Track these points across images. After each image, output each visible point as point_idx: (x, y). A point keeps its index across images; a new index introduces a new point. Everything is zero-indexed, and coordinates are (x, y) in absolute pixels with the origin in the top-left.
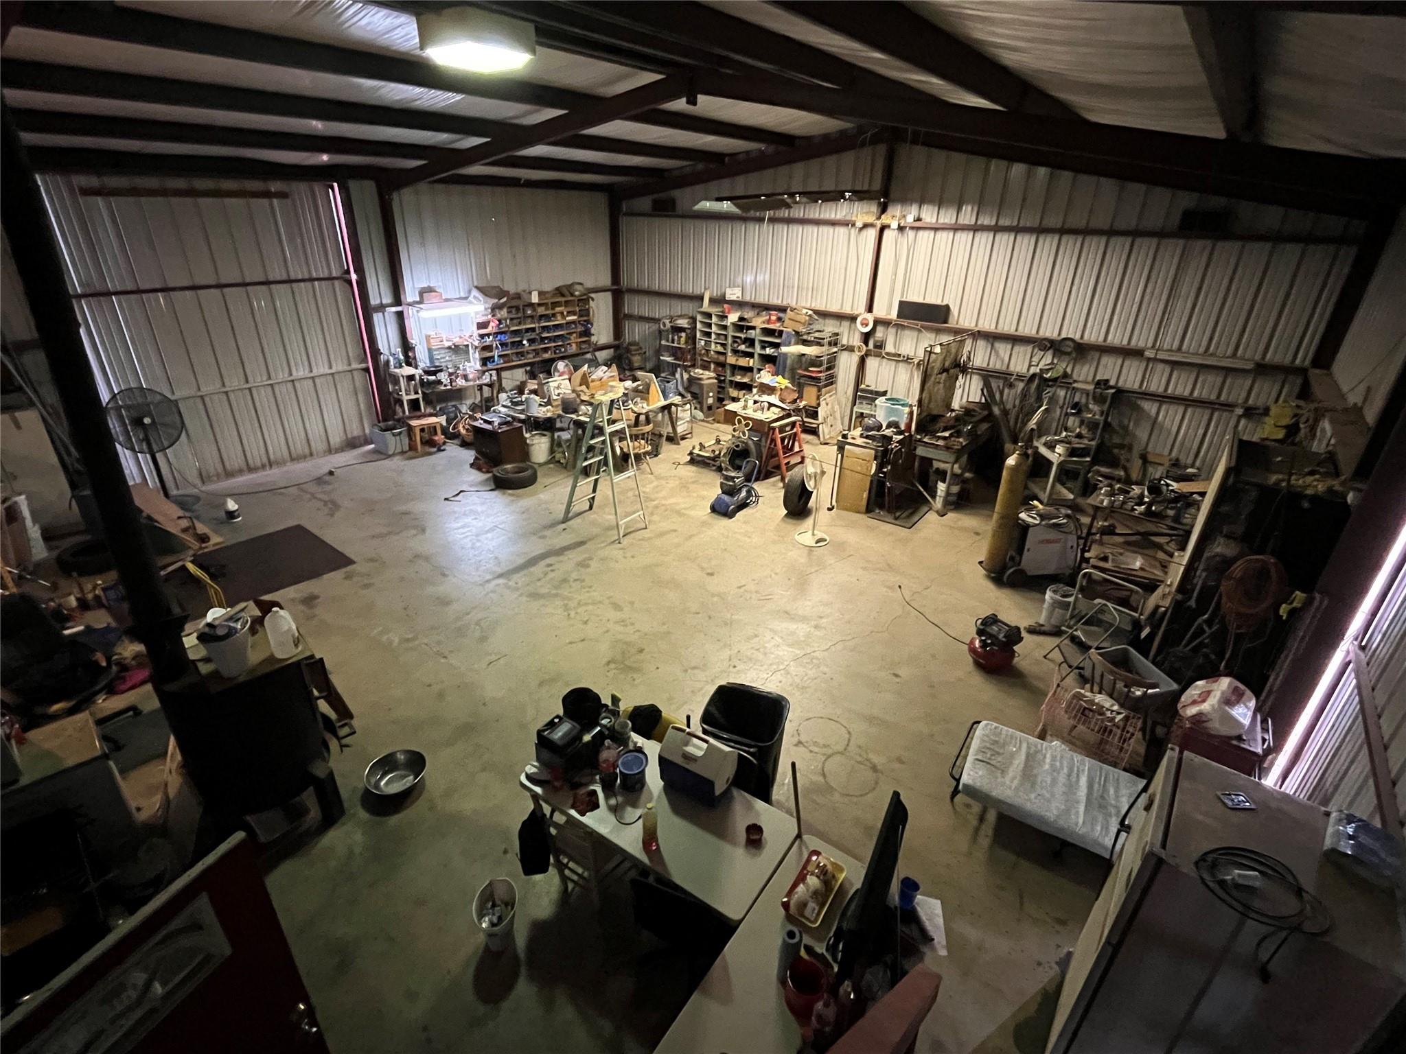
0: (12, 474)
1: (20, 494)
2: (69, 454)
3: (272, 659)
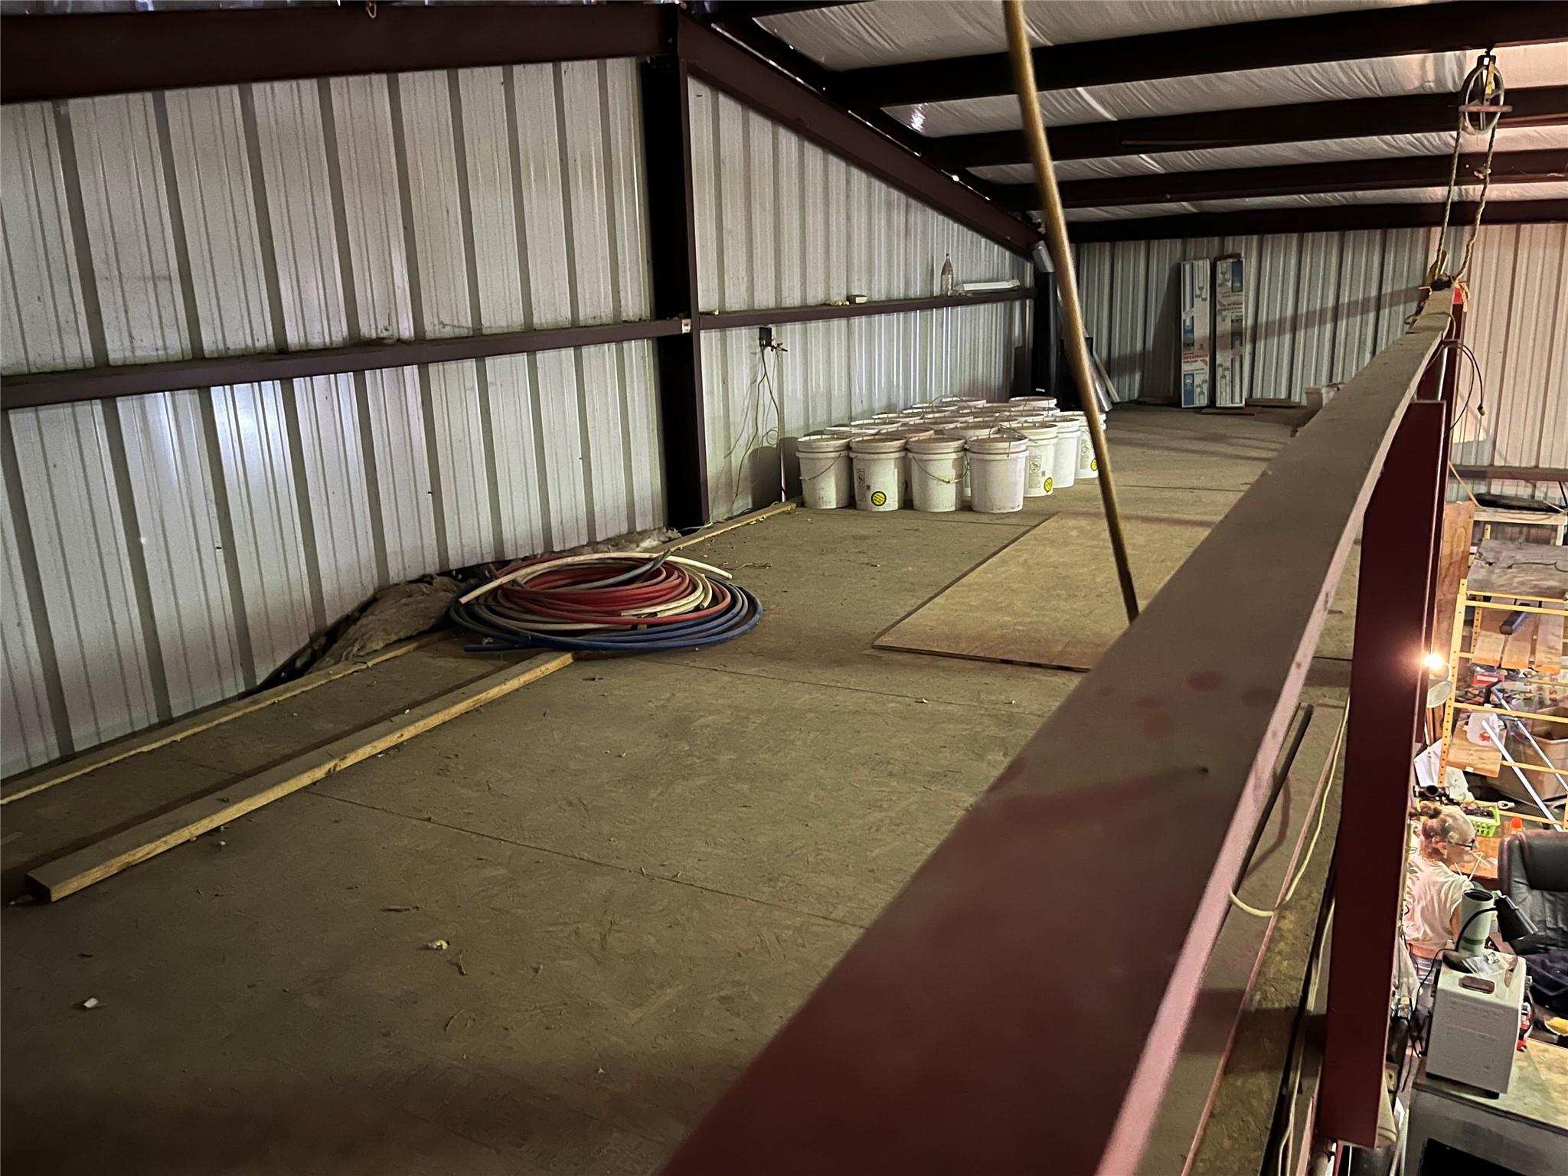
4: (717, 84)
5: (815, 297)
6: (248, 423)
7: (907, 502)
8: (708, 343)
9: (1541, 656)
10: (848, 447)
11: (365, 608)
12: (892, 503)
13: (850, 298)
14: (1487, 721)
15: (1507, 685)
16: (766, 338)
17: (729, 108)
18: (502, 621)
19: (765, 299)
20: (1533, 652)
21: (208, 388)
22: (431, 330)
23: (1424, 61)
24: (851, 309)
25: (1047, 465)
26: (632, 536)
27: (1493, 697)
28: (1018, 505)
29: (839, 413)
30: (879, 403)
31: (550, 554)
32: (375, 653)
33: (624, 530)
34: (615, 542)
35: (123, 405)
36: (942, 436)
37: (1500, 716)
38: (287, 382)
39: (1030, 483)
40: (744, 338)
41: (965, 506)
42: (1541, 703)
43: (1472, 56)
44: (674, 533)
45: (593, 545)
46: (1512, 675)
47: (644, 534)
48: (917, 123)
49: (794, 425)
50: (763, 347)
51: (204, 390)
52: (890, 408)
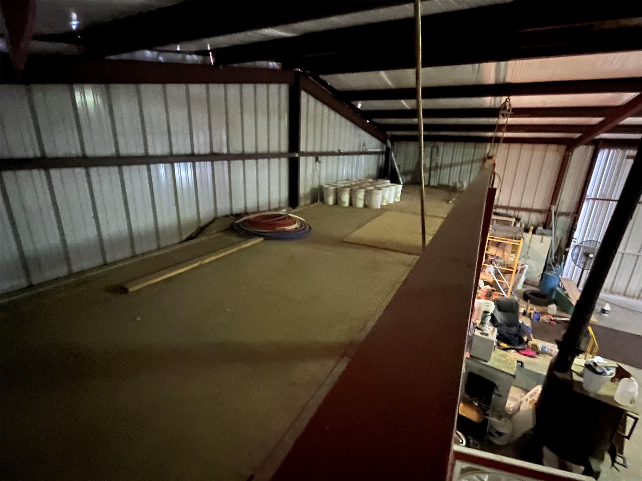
0: (528, 257)
1: (527, 264)
2: (551, 257)
3: (612, 398)
4: (308, 92)
5: (330, 150)
6: (183, 173)
7: (351, 204)
8: (302, 159)
9: (506, 254)
10: (336, 189)
11: (211, 223)
12: (347, 204)
13: (339, 151)
14: (491, 269)
15: (497, 260)
16: (317, 160)
17: (311, 99)
18: (246, 228)
19: (317, 150)
20: (504, 252)
21: (173, 163)
22: (232, 151)
23: (491, 100)
24: (339, 154)
25: (387, 197)
26: (280, 208)
27: (492, 263)
28: (379, 207)
29: (335, 180)
30: (345, 178)
31: (258, 212)
32: (213, 234)
33: (278, 206)
34: (275, 210)
35: (152, 166)
36: (361, 188)
37: (494, 268)
38: (194, 163)
39: (382, 202)
40: (311, 159)
41: (365, 206)
42: (504, 265)
43: (504, 98)
44: (291, 208)
45: (270, 210)
46: (498, 258)
47: (283, 208)
48: (359, 106)
49: (323, 183)
50: (316, 162)
51: (172, 164)
52: (347, 180)
